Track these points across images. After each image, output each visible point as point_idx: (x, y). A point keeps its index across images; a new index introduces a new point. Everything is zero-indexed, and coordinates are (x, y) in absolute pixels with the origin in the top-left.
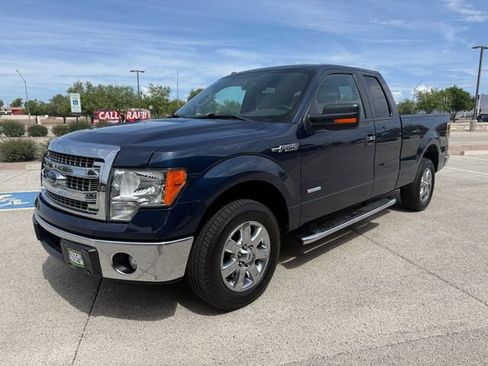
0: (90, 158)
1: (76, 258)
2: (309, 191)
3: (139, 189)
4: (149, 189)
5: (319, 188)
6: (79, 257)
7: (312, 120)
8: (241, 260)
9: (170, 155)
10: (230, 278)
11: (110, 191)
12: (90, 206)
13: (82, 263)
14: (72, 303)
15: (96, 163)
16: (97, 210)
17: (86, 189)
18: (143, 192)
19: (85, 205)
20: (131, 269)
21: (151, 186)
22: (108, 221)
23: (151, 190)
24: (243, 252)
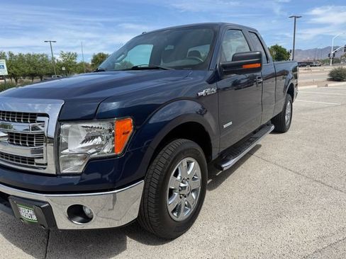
0: (32, 114)
1: (27, 214)
2: (225, 126)
3: (87, 140)
4: (96, 140)
5: (231, 123)
6: (31, 212)
7: (224, 67)
8: (181, 193)
9: (114, 105)
10: (174, 211)
11: (58, 145)
12: (36, 161)
13: (34, 218)
14: (26, 250)
15: (39, 119)
16: (46, 164)
17: (31, 144)
18: (90, 143)
19: (31, 160)
20: (87, 219)
21: (97, 137)
22: (58, 175)
23: (98, 141)
24: (182, 185)
